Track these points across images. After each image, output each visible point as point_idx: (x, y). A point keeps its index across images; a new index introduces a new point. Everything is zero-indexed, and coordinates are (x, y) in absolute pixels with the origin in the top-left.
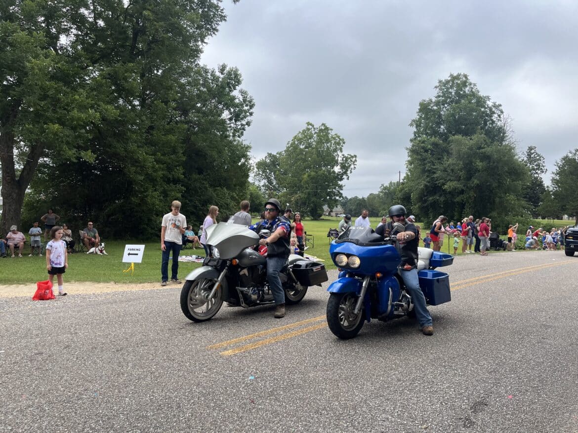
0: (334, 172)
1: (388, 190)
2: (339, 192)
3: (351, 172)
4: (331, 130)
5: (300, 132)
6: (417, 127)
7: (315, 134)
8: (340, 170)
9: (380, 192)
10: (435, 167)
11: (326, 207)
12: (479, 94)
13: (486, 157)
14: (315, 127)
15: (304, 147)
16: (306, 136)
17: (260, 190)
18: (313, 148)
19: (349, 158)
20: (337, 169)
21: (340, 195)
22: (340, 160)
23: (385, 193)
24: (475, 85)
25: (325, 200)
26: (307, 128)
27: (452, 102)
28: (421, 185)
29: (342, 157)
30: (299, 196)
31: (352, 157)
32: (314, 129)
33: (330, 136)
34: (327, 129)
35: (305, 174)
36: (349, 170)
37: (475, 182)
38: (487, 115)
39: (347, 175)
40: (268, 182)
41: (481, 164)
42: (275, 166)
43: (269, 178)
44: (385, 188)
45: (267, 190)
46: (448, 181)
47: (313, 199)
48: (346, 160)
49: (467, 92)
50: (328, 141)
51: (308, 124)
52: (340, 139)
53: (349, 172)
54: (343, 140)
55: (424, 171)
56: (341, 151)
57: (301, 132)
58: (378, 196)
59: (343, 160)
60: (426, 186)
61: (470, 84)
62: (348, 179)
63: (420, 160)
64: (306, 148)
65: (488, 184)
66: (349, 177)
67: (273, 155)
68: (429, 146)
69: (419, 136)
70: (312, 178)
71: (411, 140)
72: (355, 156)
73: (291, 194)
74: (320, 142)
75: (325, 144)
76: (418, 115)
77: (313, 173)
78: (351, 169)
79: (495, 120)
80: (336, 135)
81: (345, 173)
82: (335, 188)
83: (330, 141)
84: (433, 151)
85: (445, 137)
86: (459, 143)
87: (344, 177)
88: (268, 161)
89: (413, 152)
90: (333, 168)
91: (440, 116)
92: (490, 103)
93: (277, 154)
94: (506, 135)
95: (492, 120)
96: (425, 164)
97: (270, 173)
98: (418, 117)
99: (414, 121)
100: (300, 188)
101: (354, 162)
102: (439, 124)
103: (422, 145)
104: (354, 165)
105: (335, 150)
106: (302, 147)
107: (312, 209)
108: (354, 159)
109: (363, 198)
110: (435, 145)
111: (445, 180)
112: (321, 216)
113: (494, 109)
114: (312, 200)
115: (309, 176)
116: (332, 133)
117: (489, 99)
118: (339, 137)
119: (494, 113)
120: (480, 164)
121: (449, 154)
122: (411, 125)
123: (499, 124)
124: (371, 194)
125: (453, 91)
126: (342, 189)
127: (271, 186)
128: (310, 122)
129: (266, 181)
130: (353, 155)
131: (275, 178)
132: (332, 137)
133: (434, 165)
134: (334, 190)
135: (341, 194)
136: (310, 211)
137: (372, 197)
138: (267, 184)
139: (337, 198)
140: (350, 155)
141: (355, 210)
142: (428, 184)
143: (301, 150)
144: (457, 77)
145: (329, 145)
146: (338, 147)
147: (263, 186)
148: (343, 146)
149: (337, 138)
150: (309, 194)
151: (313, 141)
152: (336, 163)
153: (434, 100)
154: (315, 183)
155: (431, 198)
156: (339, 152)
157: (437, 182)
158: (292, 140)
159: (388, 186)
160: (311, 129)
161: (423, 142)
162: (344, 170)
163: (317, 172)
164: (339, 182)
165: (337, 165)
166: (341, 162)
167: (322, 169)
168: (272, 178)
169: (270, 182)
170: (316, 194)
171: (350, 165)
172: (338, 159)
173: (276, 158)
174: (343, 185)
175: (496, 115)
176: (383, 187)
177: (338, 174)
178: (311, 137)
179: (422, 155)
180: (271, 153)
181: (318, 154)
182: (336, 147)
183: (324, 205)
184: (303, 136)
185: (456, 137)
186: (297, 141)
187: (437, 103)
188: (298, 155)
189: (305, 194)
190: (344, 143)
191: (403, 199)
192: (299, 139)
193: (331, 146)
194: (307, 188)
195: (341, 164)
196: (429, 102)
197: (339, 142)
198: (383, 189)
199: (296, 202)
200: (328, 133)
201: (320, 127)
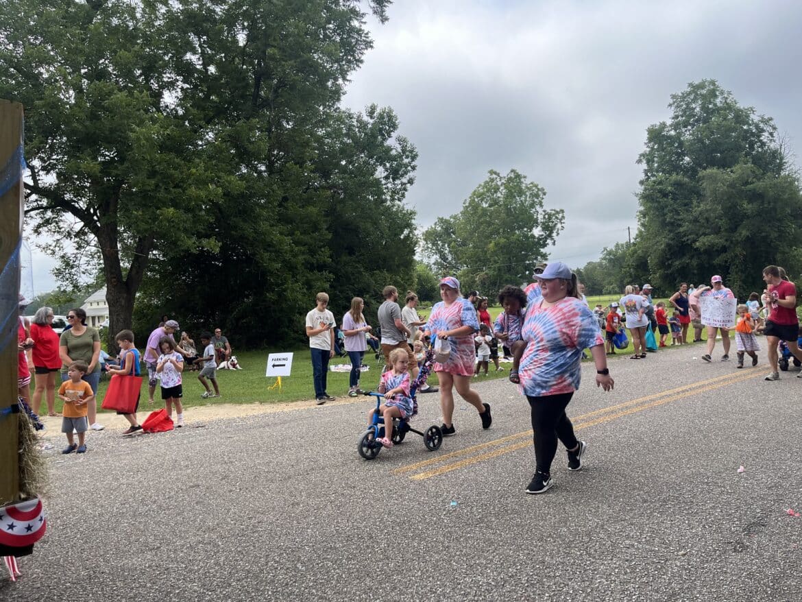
0: (533, 236)
1: (614, 256)
3: (558, 234)
4: (525, 177)
5: (480, 185)
6: (648, 162)
7: (502, 185)
8: (542, 233)
9: (603, 259)
10: (680, 217)
12: (738, 105)
13: (756, 196)
14: (501, 175)
15: (487, 205)
16: (489, 190)
17: (431, 269)
18: (500, 206)
19: (554, 215)
20: (537, 232)
22: (540, 218)
23: (610, 260)
24: (729, 93)
25: (523, 277)
26: (490, 178)
27: (697, 121)
28: (662, 244)
29: (543, 213)
30: (486, 274)
31: (558, 213)
32: (501, 178)
33: (523, 186)
34: (518, 176)
35: (491, 242)
36: (555, 231)
37: (743, 235)
38: (753, 134)
39: (552, 239)
40: (440, 257)
41: (750, 206)
42: (449, 234)
43: (442, 252)
44: (610, 253)
45: (440, 269)
46: (701, 236)
47: (506, 276)
48: (550, 218)
49: (719, 104)
50: (521, 193)
51: (492, 172)
52: (538, 189)
53: (554, 234)
54: (543, 190)
55: (664, 224)
56: (541, 206)
57: (483, 184)
58: (600, 265)
59: (544, 218)
60: (668, 245)
61: (722, 93)
62: (554, 244)
63: (657, 209)
64: (490, 206)
65: (763, 234)
66: (555, 241)
67: (446, 220)
68: (669, 188)
69: (653, 176)
70: (501, 248)
71: (642, 183)
72: (562, 211)
73: (474, 271)
74: (510, 196)
75: (518, 198)
76: (648, 147)
77: (503, 240)
78: (558, 229)
79: (765, 140)
80: (532, 183)
81: (550, 236)
82: (536, 259)
83: (525, 194)
84: (675, 194)
85: (692, 172)
86: (713, 179)
87: (549, 241)
88: (439, 229)
89: (646, 198)
90: (531, 231)
91: (681, 144)
92: (755, 118)
93: (451, 217)
94: (784, 161)
95: (761, 141)
96: (664, 215)
97: (442, 246)
98: (648, 149)
99: (642, 155)
100: (485, 262)
101: (561, 220)
102: (680, 155)
103: (659, 187)
104: (561, 223)
105: (532, 206)
106: (485, 205)
108: (561, 215)
109: (578, 270)
110: (678, 184)
111: (697, 235)
113: (762, 125)
114: (504, 279)
115: (496, 245)
116: (526, 182)
117: (753, 111)
118: (536, 186)
119: (763, 131)
120: (748, 207)
121: (700, 196)
122: (639, 161)
123: (772, 145)
124: (589, 263)
125: (697, 106)
126: (546, 259)
127: (445, 264)
128: (494, 170)
129: (437, 257)
130: (558, 210)
131: (450, 252)
132: (527, 187)
133: (679, 214)
134: (535, 261)
137: (591, 267)
138: (439, 260)
140: (554, 210)
142: (672, 243)
143: (484, 210)
144: (701, 86)
145: (523, 199)
146: (536, 200)
147: (434, 264)
148: (543, 199)
149: (534, 188)
150: (499, 270)
151: (501, 195)
152: (536, 222)
153: (669, 122)
154: (507, 254)
155: (677, 263)
156: (538, 208)
157: (685, 239)
158: (470, 197)
159: (614, 249)
161: (660, 183)
162: (548, 233)
163: (508, 239)
164: (542, 250)
165: (537, 226)
166: (542, 221)
167: (515, 233)
168: (446, 252)
169: (444, 258)
170: (509, 269)
171: (556, 224)
172: (537, 218)
173: (450, 224)
174: (548, 253)
175: (766, 134)
176: (605, 252)
177: (539, 239)
178: (497, 189)
179: (659, 202)
180: (442, 218)
181: (508, 212)
182: (533, 201)
183: (522, 284)
184: (485, 190)
185: (709, 171)
186: (477, 197)
187: (676, 126)
188: (480, 217)
189: (494, 270)
190: (544, 194)
191: (637, 266)
192: (481, 196)
193: (526, 201)
194: (496, 262)
195: (543, 223)
196: (663, 125)
197: (538, 194)
198: (607, 254)
199: (483, 283)
200: (522, 183)
201: (508, 175)
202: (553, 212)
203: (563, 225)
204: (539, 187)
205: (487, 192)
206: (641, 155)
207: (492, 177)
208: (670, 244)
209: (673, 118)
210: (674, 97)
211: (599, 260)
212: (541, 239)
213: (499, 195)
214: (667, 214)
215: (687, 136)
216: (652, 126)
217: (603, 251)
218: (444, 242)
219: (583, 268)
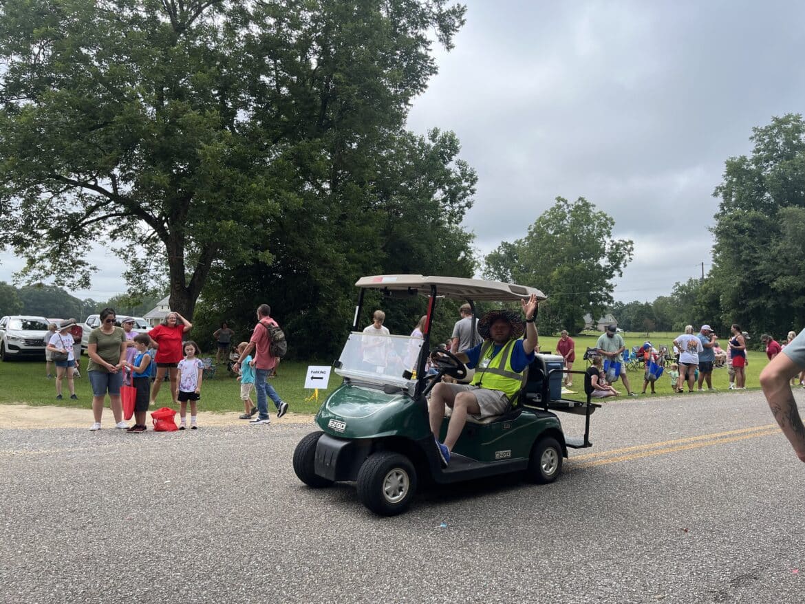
0: (599, 266)
1: (687, 291)
2: (607, 294)
3: (625, 266)
4: (594, 206)
5: (546, 212)
6: (725, 195)
7: (569, 213)
8: (609, 264)
9: (674, 294)
11: (587, 318)
14: (568, 203)
15: (553, 232)
16: (555, 217)
18: (566, 234)
19: (622, 245)
20: (604, 262)
21: (610, 300)
22: (608, 248)
23: (682, 296)
25: (587, 308)
26: (557, 205)
27: (780, 157)
28: (735, 283)
29: (611, 243)
30: (548, 302)
31: (626, 244)
32: (568, 206)
33: (591, 214)
34: (586, 205)
35: (554, 270)
36: (622, 263)
39: (619, 271)
42: (512, 260)
43: (504, 276)
44: (682, 288)
46: (779, 276)
47: (569, 306)
48: (617, 248)
49: (803, 140)
50: (589, 221)
51: (559, 199)
52: (607, 219)
53: (622, 266)
54: (612, 219)
55: (739, 262)
56: (609, 236)
57: (549, 211)
58: (671, 299)
59: (612, 248)
60: (742, 284)
62: (621, 275)
63: (732, 246)
64: (556, 233)
66: (622, 273)
67: (510, 245)
68: (746, 224)
69: (730, 210)
70: (565, 276)
71: (717, 217)
72: (631, 242)
74: (577, 223)
75: (585, 226)
76: (726, 179)
77: (567, 269)
78: (626, 261)
80: (600, 212)
81: (617, 267)
82: (601, 290)
83: (592, 223)
84: (753, 230)
85: (771, 209)
86: (794, 217)
87: (615, 272)
88: (503, 253)
89: (721, 233)
90: (596, 261)
91: (761, 179)
93: (516, 242)
96: (740, 252)
97: (505, 270)
98: (726, 182)
99: (720, 188)
100: (548, 290)
101: (629, 251)
102: (761, 191)
103: (735, 222)
104: (630, 255)
105: (600, 235)
106: (551, 232)
107: (568, 321)
108: (629, 246)
109: (647, 304)
110: (757, 221)
111: (775, 274)
112: (581, 330)
114: (567, 308)
115: (561, 273)
116: (594, 211)
118: (604, 216)
121: (779, 234)
122: (716, 195)
124: (659, 298)
125: (780, 141)
126: (612, 291)
128: (562, 197)
130: (627, 241)
131: (512, 277)
132: (594, 216)
133: (755, 252)
134: (599, 292)
135: (611, 298)
136: (564, 323)
137: (661, 301)
139: (606, 303)
140: (623, 241)
142: (747, 281)
143: (549, 236)
144: (785, 121)
145: (590, 227)
146: (604, 229)
148: (611, 228)
149: (602, 218)
150: (562, 299)
151: (567, 222)
152: (602, 253)
153: (750, 156)
154: (571, 283)
155: (752, 303)
156: (605, 237)
157: (762, 278)
158: (536, 223)
159: (686, 285)
160: (563, 206)
161: (737, 218)
162: (614, 264)
163: (572, 268)
164: (607, 281)
165: (604, 257)
166: (610, 251)
167: (581, 262)
168: (508, 277)
170: (572, 299)
171: (624, 255)
172: (604, 248)
173: (514, 249)
174: (614, 284)
176: (677, 287)
177: (605, 270)
178: (563, 218)
179: (734, 239)
180: (507, 243)
181: (575, 241)
182: (601, 230)
183: (585, 314)
184: (552, 217)
185: (790, 208)
186: (543, 224)
187: (757, 161)
188: (546, 243)
189: (556, 298)
190: (613, 224)
191: (709, 303)
192: (546, 222)
193: (593, 230)
194: (558, 290)
195: (610, 254)
196: (743, 160)
197: (606, 224)
198: (679, 290)
200: (589, 211)
201: (576, 202)
202: (621, 243)
203: (631, 256)
204: (608, 216)
205: (553, 219)
206: (717, 188)
207: (559, 204)
208: (745, 282)
209: (754, 152)
210: (755, 129)
212: (607, 270)
213: (565, 222)
214: (742, 251)
215: (768, 172)
216: (732, 158)
217: (675, 287)
218: (507, 268)
219: (652, 302)
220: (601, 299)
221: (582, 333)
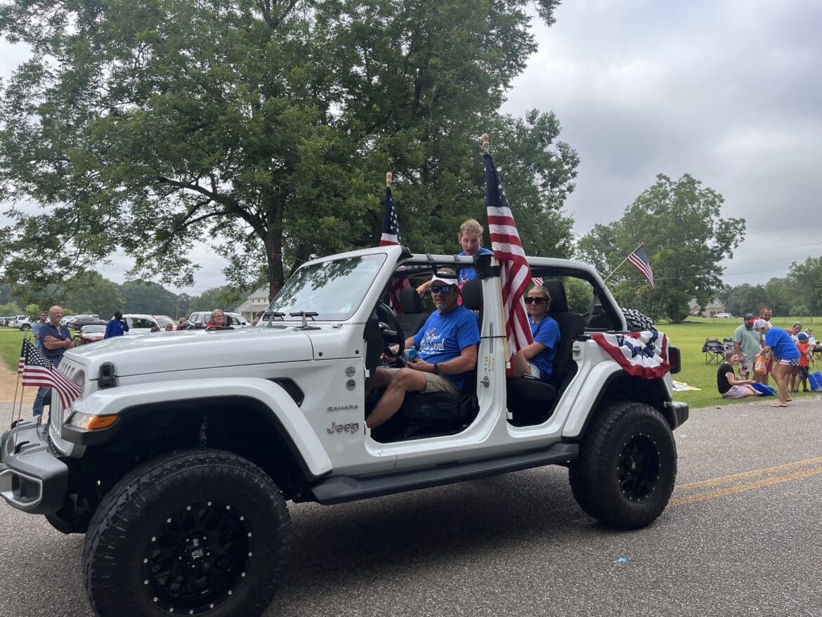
0: (706, 248)
1: (805, 272)
2: (715, 278)
3: (736, 246)
4: (699, 182)
5: (647, 191)
7: (671, 191)
8: (717, 245)
9: (790, 275)
11: (693, 303)
14: (671, 180)
15: (653, 212)
16: (656, 196)
18: (668, 213)
19: (732, 224)
20: (711, 243)
21: (719, 284)
22: (715, 227)
23: (799, 277)
25: (692, 293)
26: (658, 183)
29: (720, 223)
30: (648, 287)
31: (737, 222)
32: (671, 184)
33: (697, 192)
34: (692, 182)
35: (656, 253)
36: (733, 243)
39: (729, 252)
40: (596, 267)
42: (607, 243)
43: (599, 261)
44: (800, 269)
47: (672, 291)
48: (727, 228)
50: (693, 199)
51: (660, 176)
52: (715, 196)
53: (732, 246)
54: (721, 197)
56: (717, 213)
57: (650, 190)
58: (787, 281)
59: (721, 228)
62: (731, 257)
64: (657, 213)
66: (732, 254)
67: (604, 227)
70: (669, 259)
72: (743, 221)
73: (634, 285)
74: (680, 202)
75: (689, 205)
77: (670, 252)
78: (737, 241)
80: (707, 189)
81: (726, 248)
82: (708, 273)
83: (698, 200)
87: (725, 254)
88: (597, 236)
90: (703, 242)
93: (610, 224)
97: (600, 254)
101: (741, 230)
104: (741, 234)
105: (706, 214)
106: (650, 212)
107: (671, 307)
108: (741, 225)
109: (759, 287)
112: (685, 317)
114: (670, 293)
115: (662, 255)
116: (700, 188)
118: (712, 192)
124: (772, 280)
126: (721, 274)
128: (664, 174)
130: (738, 219)
131: (608, 262)
132: (701, 194)
134: (706, 276)
135: (720, 281)
136: (667, 310)
137: (775, 284)
139: (714, 288)
140: (733, 220)
141: (746, 305)
143: (649, 217)
145: (695, 206)
146: (711, 208)
148: (720, 206)
149: (709, 195)
150: (665, 284)
152: (710, 231)
154: (674, 266)
156: (713, 216)
158: (634, 204)
160: (666, 183)
162: (724, 244)
163: (676, 250)
164: (716, 263)
165: (711, 237)
166: (718, 231)
167: (685, 244)
168: (603, 261)
170: (676, 283)
171: (735, 235)
172: (712, 228)
173: (608, 231)
174: (723, 267)
176: (794, 268)
177: (713, 251)
178: (665, 195)
180: (601, 225)
181: (678, 221)
182: (708, 209)
183: (690, 300)
184: (652, 195)
186: (642, 204)
188: (644, 225)
190: (722, 201)
192: (647, 202)
193: (699, 208)
195: (719, 234)
197: (714, 201)
198: (796, 270)
199: (644, 297)
200: (696, 189)
201: (680, 179)
203: (743, 236)
204: (715, 193)
205: (654, 198)
207: (660, 182)
211: (785, 277)
212: (715, 252)
213: (668, 202)
217: (791, 267)
218: (601, 251)
219: (764, 284)
220: (708, 284)
221: (686, 320)
